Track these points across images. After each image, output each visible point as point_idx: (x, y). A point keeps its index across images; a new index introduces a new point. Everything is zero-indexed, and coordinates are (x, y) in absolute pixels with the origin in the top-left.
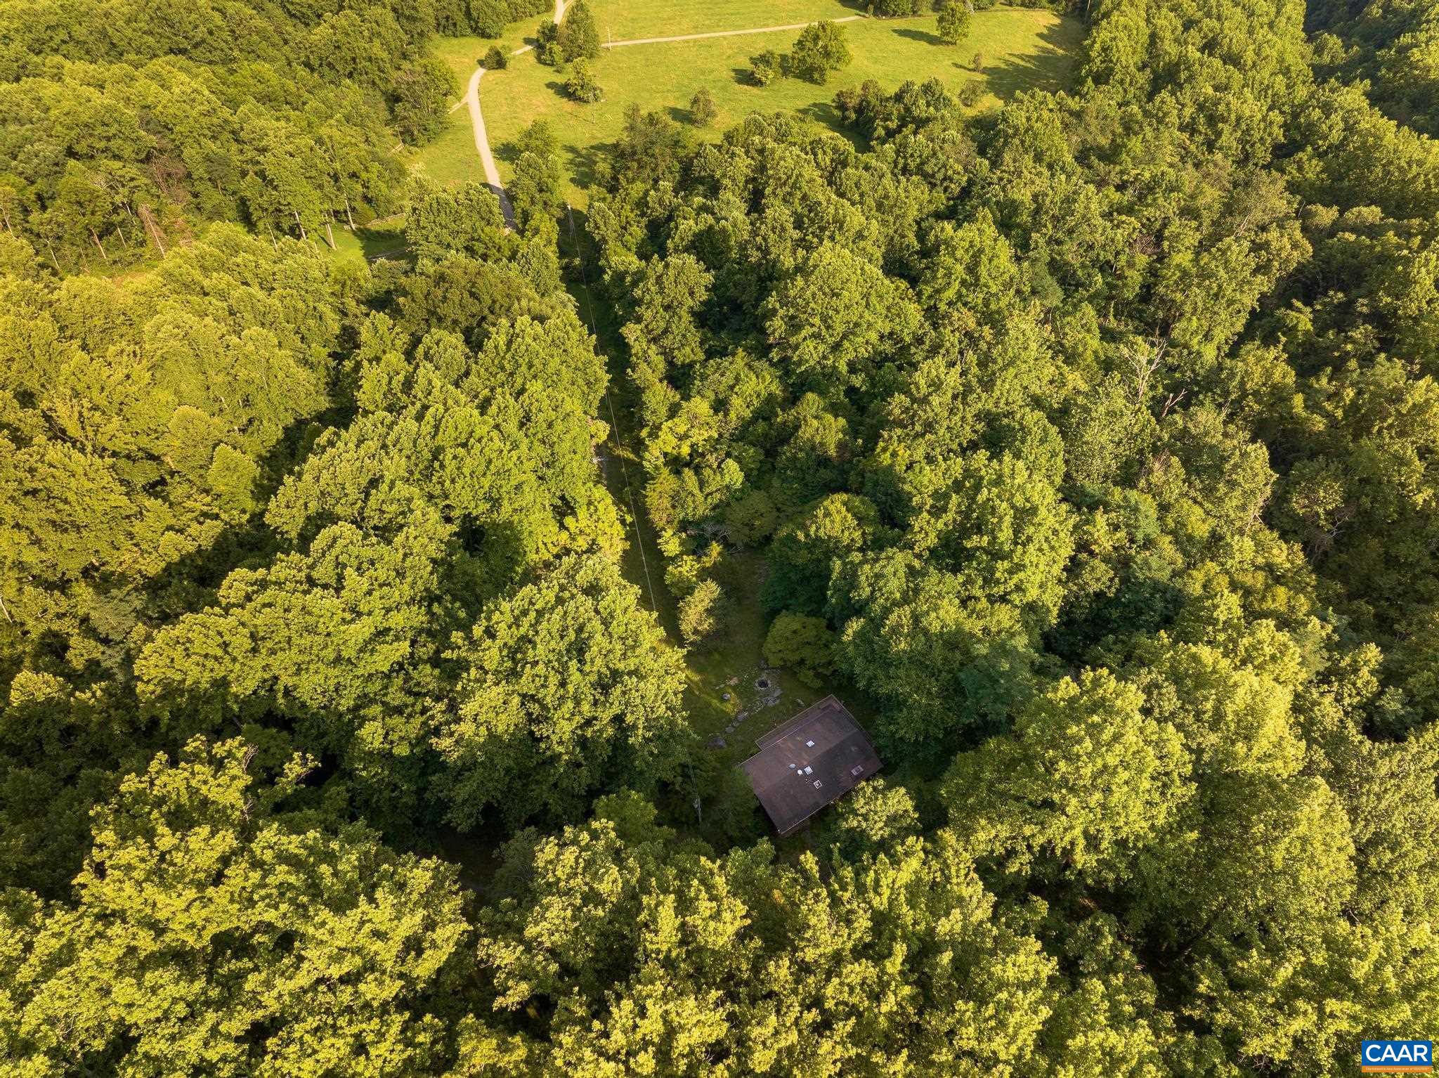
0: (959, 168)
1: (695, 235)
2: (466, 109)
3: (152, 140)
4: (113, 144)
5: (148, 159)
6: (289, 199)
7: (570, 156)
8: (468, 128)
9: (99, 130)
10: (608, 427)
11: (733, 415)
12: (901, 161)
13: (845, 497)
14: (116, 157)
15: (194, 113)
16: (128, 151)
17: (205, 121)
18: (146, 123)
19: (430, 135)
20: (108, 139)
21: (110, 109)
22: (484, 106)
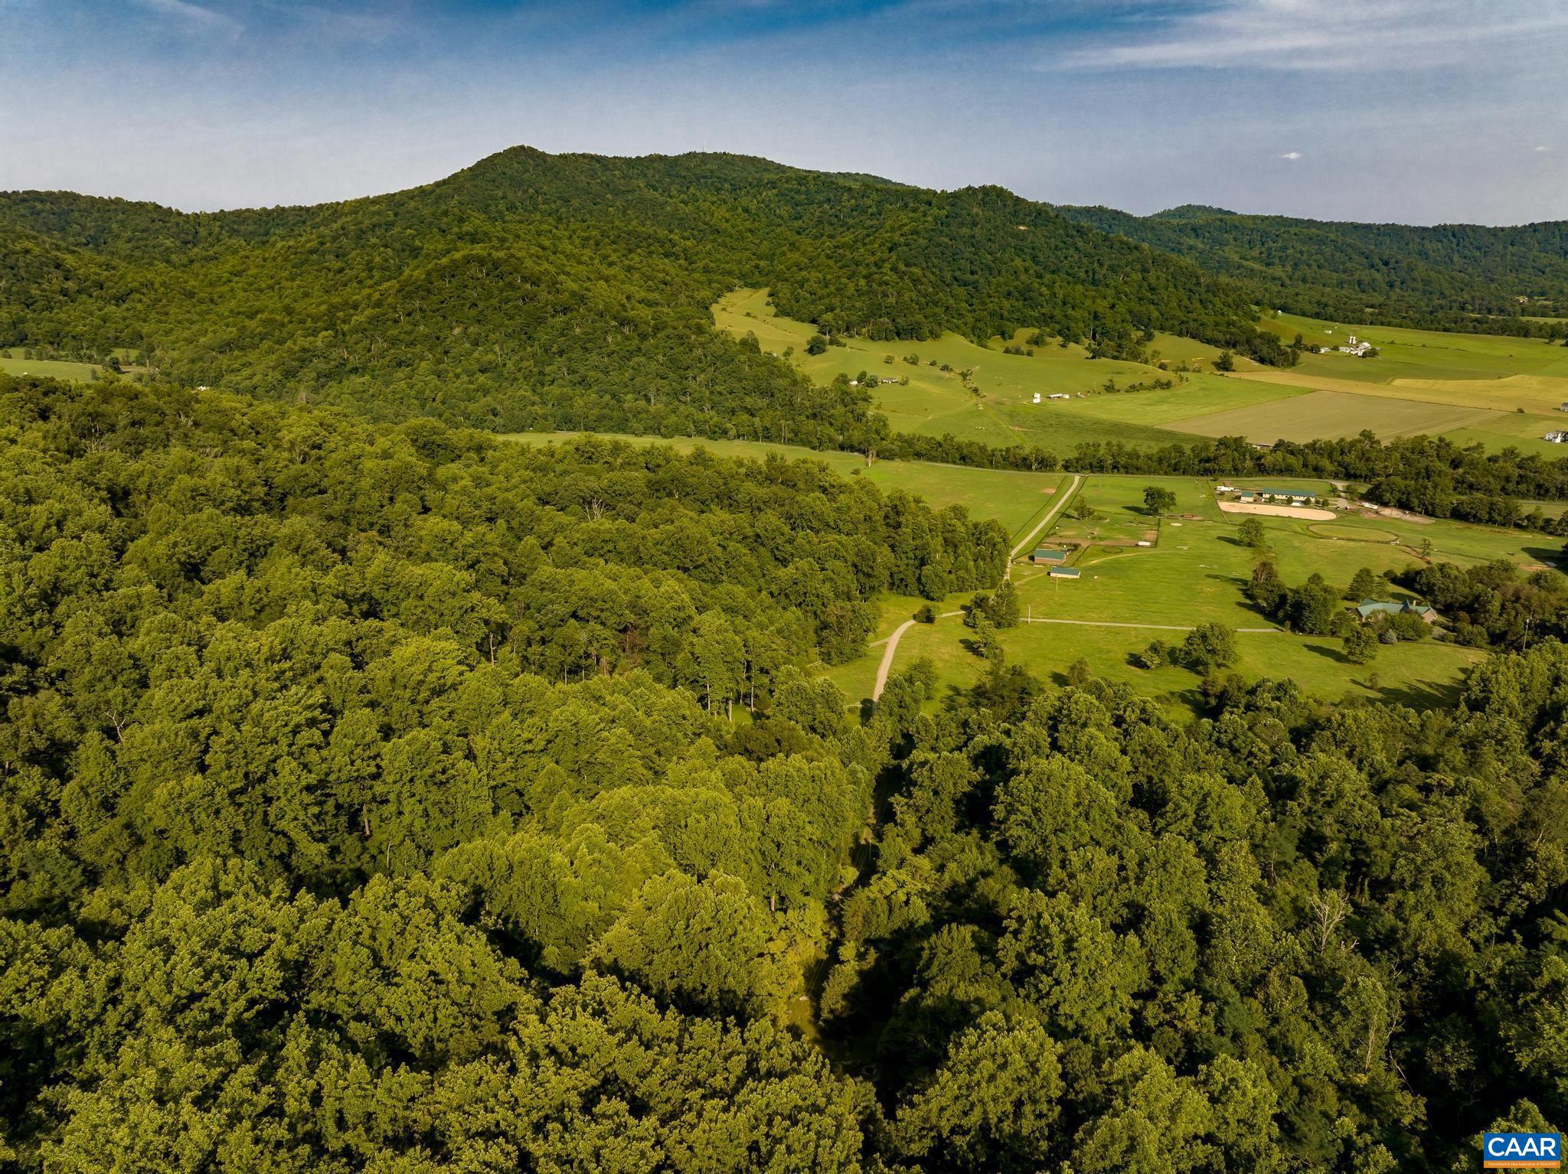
0: (1266, 748)
1: (986, 747)
2: (884, 646)
3: (631, 617)
4: (604, 615)
5: (624, 630)
6: (706, 674)
7: (950, 693)
8: (879, 659)
9: (600, 603)
10: (857, 873)
11: (947, 875)
12: (1216, 734)
13: (976, 928)
14: (603, 624)
15: (668, 606)
16: (612, 620)
17: (673, 613)
18: (632, 606)
19: (845, 659)
20: (602, 611)
21: (611, 592)
22: (899, 645)
